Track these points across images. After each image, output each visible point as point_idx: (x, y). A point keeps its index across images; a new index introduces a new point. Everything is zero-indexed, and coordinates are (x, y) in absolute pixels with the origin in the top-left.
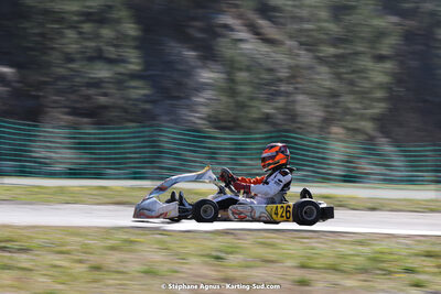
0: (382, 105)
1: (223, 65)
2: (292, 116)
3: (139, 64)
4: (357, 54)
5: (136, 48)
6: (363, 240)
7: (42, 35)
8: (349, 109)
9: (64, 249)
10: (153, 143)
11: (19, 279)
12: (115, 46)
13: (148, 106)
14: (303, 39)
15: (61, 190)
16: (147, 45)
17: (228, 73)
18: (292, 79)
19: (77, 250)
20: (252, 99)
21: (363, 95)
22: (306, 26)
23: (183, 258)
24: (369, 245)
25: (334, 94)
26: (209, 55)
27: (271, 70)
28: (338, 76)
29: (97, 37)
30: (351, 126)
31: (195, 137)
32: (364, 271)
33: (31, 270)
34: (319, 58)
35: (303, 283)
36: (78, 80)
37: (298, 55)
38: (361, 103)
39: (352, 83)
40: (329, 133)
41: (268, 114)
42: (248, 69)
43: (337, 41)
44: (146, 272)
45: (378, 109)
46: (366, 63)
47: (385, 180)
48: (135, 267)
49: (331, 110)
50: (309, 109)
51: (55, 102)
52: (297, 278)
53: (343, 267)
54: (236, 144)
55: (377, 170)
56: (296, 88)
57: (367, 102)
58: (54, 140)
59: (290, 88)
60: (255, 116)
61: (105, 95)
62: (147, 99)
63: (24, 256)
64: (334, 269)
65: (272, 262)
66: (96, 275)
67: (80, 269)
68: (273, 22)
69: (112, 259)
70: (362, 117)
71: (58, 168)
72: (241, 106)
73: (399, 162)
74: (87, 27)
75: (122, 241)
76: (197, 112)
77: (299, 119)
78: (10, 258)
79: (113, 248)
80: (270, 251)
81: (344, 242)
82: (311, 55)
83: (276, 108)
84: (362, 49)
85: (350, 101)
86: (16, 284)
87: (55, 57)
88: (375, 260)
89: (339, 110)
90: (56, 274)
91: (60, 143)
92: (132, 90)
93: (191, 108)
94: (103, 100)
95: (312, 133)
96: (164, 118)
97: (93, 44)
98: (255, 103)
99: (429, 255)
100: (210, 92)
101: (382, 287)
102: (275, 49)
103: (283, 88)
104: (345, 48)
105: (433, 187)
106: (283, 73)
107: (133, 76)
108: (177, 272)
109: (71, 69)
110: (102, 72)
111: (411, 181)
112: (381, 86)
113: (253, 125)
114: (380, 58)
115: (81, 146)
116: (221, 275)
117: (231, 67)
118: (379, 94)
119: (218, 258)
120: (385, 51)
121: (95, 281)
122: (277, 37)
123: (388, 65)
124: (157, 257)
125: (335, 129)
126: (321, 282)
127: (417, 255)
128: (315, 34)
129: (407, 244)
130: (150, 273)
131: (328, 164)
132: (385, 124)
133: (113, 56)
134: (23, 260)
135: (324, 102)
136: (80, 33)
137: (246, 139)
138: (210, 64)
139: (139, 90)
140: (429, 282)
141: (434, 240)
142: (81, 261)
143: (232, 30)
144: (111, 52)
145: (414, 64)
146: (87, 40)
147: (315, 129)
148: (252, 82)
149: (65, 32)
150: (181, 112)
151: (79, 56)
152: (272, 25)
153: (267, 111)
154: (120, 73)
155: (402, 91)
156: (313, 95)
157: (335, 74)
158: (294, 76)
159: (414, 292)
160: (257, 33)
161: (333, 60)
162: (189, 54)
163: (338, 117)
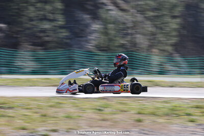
0: (176, 39)
1: (102, 21)
2: (134, 44)
3: (63, 21)
4: (163, 15)
5: (62, 14)
6: (167, 101)
7: (18, 9)
8: (160, 41)
9: (28, 107)
10: (70, 58)
11: (8, 121)
12: (53, 13)
13: (68, 41)
14: (139, 9)
15: (28, 80)
16: (67, 12)
17: (105, 25)
18: (132, 28)
19: (35, 108)
20: (115, 37)
21: (167, 35)
22: (140, 3)
23: (83, 110)
24: (170, 103)
25: (153, 34)
26: (95, 17)
27: (124, 23)
28: (156, 26)
29: (44, 9)
30: (161, 48)
31: (90, 55)
32: (167, 115)
33: (13, 117)
34: (145, 17)
35: (139, 121)
36: (35, 29)
37: (136, 16)
38: (166, 38)
39: (161, 29)
40: (152, 52)
41: (122, 44)
42: (114, 23)
43: (154, 9)
44: (66, 117)
45: (174, 40)
46: (168, 19)
47: (178, 73)
48: (61, 115)
49: (152, 41)
50: (142, 41)
51: (25, 39)
52: (136, 119)
53: (157, 113)
55: (174, 68)
56: (136, 32)
57: (168, 37)
58: (25, 57)
59: (133, 31)
60: (117, 44)
61: (48, 36)
62: (67, 37)
63: (11, 111)
64: (154, 114)
65: (125, 111)
66: (44, 119)
67: (36, 116)
68: (125, 1)
69: (51, 112)
70: (167, 44)
71: (27, 70)
72: (110, 40)
73: (184, 65)
74: (39, 5)
76: (90, 43)
77: (138, 46)
78: (4, 112)
79: (51, 106)
81: (158, 102)
82: (142, 16)
83: (127, 41)
84: (165, 13)
85: (161, 37)
86: (7, 123)
87: (24, 19)
88: (172, 110)
89: (155, 41)
90: (25, 119)
91: (28, 59)
92: (60, 34)
93: (88, 41)
94: (47, 39)
95: (143, 52)
96: (75, 46)
97: (42, 13)
98: (117, 38)
99: (197, 107)
100: (98, 34)
101: (175, 122)
102: (126, 14)
103: (130, 31)
104: (159, 13)
105: (199, 76)
106: (130, 25)
107: (61, 27)
108: (80, 117)
109: (32, 25)
110: (46, 26)
111: (190, 73)
112: (175, 30)
113: (116, 48)
114: (174, 17)
115: (38, 60)
116: (101, 118)
117: (105, 22)
118: (174, 33)
119: (100, 110)
120: (176, 14)
121: (44, 122)
122: (126, 8)
123: (178, 20)
124: (72, 110)
125: (154, 50)
126: (148, 120)
127: (192, 107)
128: (144, 6)
129: (187, 103)
130: (69, 117)
131: (151, 66)
132: (178, 47)
133: (51, 18)
134: (10, 112)
135: (149, 37)
136: (36, 8)
138: (96, 21)
139: (64, 33)
140: (196, 119)
142: (36, 113)
143: (106, 5)
144: (51, 16)
145: (190, 20)
146: (39, 10)
147: (145, 50)
148: (115, 29)
149: (29, 7)
150: (83, 43)
151: (36, 18)
152: (124, 3)
153: (122, 42)
154: (55, 26)
155: (185, 32)
156: (143, 34)
157: (154, 24)
158: (135, 26)
159: (191, 124)
160: (118, 7)
161: (152, 18)
162: (86, 17)
163: (156, 44)
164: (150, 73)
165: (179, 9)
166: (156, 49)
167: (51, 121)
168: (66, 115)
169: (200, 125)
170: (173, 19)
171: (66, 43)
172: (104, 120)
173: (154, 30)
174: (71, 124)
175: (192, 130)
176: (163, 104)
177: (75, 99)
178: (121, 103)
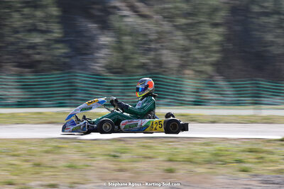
0: (218, 55)
1: (115, 32)
2: (160, 64)
3: (60, 33)
4: (200, 22)
5: (58, 23)
6: (208, 142)
8: (196, 58)
9: (16, 153)
10: (71, 84)
12: (46, 22)
13: (67, 60)
14: (166, 14)
15: (13, 115)
16: (66, 20)
17: (118, 38)
18: (156, 41)
19: (24, 154)
20: (133, 53)
21: (205, 49)
22: (167, 6)
23: (92, 157)
24: (212, 145)
25: (186, 49)
26: (105, 26)
27: (145, 35)
28: (189, 38)
29: (34, 16)
30: (198, 69)
31: (98, 79)
32: (209, 162)
34: (175, 26)
35: (170, 171)
36: (21, 44)
37: (162, 25)
38: (204, 54)
39: (197, 41)
40: (184, 74)
41: (144, 63)
42: (130, 34)
43: (187, 15)
44: (69, 167)
45: (215, 58)
46: (206, 28)
47: (221, 103)
48: (62, 163)
49: (185, 59)
50: (171, 59)
51: (7, 59)
52: (165, 168)
53: (195, 160)
54: (124, 83)
55: (215, 97)
56: (162, 46)
57: (207, 53)
58: (7, 84)
59: (158, 46)
60: (135, 64)
61: (39, 54)
62: (66, 56)
64: (190, 161)
65: (150, 158)
66: (37, 169)
67: (27, 165)
68: (145, 3)
69: (47, 159)
70: (205, 63)
71: (10, 101)
72: (126, 58)
73: (229, 91)
74: (26, 11)
75: (53, 147)
76: (98, 63)
77: (163, 66)
79: (47, 152)
80: (148, 151)
81: (195, 144)
82: (171, 24)
83: (150, 59)
84: (202, 19)
85: (196, 53)
87: (6, 30)
88: (216, 155)
89: (190, 59)
90: (12, 169)
92: (56, 50)
93: (95, 60)
94: (38, 57)
95: (173, 74)
96: (77, 67)
97: (31, 21)
98: (136, 56)
99: (251, 151)
100: (107, 50)
102: (147, 21)
103: (153, 46)
104: (193, 19)
105: (252, 107)
106: (153, 37)
107: (57, 41)
108: (88, 166)
109: (18, 38)
110: (37, 39)
111: (238, 103)
112: (216, 43)
113: (135, 70)
114: (216, 25)
115: (25, 87)
116: (118, 167)
117: (119, 33)
118: (215, 48)
119: (115, 156)
120: (218, 21)
121: (37, 173)
122: (148, 13)
123: (221, 30)
124: (76, 157)
125: (187, 72)
126: (182, 170)
127: (244, 151)
128: (172, 11)
129: (237, 145)
130: (72, 167)
131: (184, 94)
132: (221, 67)
133: (43, 29)
135: (180, 54)
136: (22, 15)
137: (130, 79)
138: (106, 32)
139: (61, 50)
140: (250, 168)
141: (254, 141)
142: (27, 161)
143: (119, 10)
144: (43, 26)
145: (238, 28)
146: (27, 18)
147: (174, 72)
148: (132, 43)
149: (13, 14)
150: (88, 63)
151: (22, 29)
152: (145, 6)
153: (143, 61)
154: (48, 40)
155: (230, 46)
156: (173, 50)
157: (187, 36)
158: (160, 38)
159: (242, 175)
160: (136, 12)
161: (184, 27)
162: (92, 26)
163: (190, 63)
164: (181, 103)
165: (223, 13)
166: (189, 69)
167: (47, 172)
168: (68, 164)
169: (256, 175)
170: (213, 28)
171: (65, 63)
172: (121, 170)
173: (186, 43)
174: (76, 176)
175: (245, 183)
176: (202, 147)
177: (80, 141)
178: (143, 146)
